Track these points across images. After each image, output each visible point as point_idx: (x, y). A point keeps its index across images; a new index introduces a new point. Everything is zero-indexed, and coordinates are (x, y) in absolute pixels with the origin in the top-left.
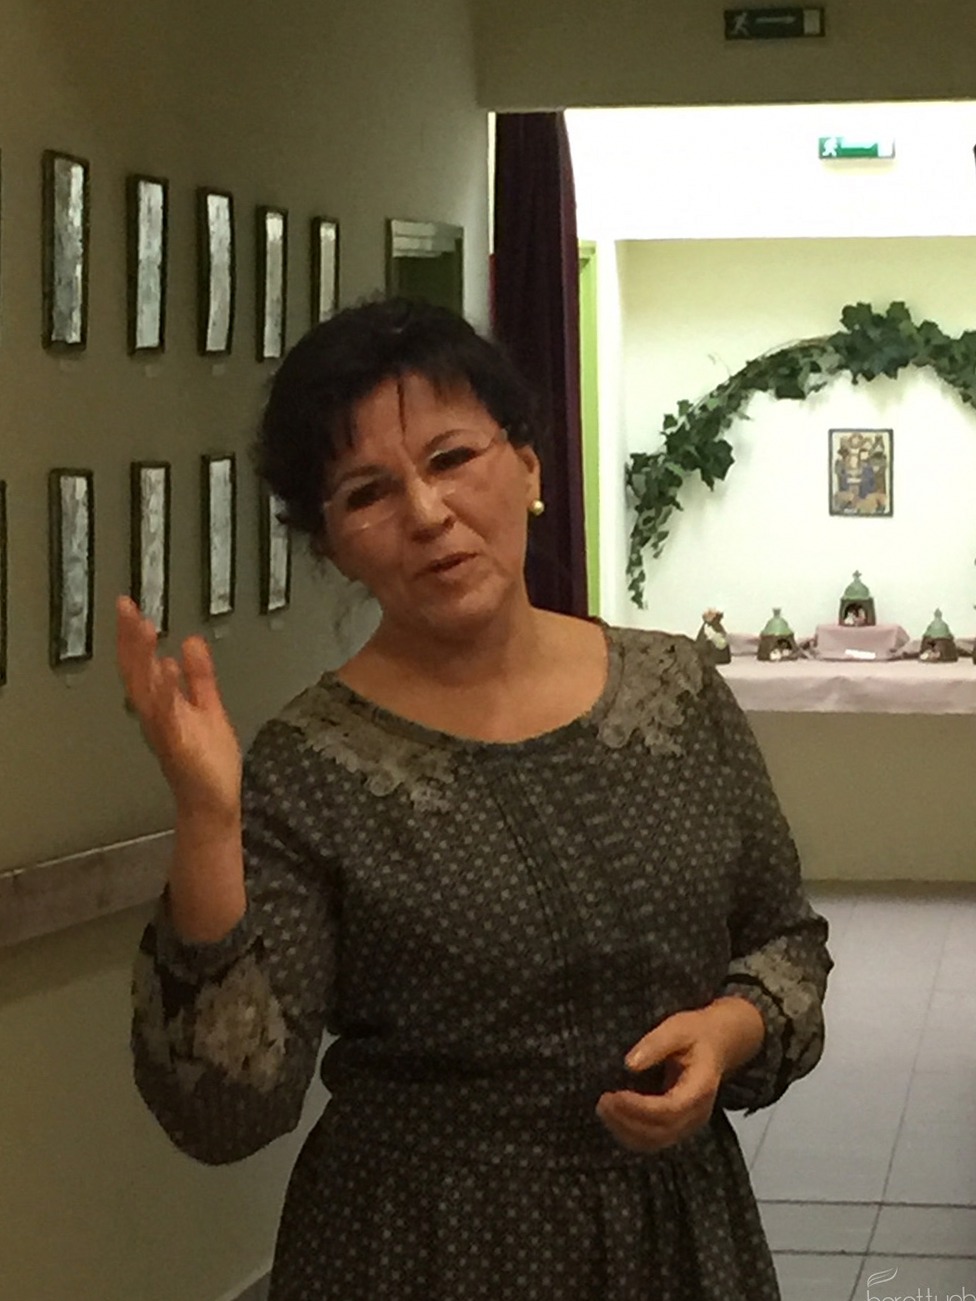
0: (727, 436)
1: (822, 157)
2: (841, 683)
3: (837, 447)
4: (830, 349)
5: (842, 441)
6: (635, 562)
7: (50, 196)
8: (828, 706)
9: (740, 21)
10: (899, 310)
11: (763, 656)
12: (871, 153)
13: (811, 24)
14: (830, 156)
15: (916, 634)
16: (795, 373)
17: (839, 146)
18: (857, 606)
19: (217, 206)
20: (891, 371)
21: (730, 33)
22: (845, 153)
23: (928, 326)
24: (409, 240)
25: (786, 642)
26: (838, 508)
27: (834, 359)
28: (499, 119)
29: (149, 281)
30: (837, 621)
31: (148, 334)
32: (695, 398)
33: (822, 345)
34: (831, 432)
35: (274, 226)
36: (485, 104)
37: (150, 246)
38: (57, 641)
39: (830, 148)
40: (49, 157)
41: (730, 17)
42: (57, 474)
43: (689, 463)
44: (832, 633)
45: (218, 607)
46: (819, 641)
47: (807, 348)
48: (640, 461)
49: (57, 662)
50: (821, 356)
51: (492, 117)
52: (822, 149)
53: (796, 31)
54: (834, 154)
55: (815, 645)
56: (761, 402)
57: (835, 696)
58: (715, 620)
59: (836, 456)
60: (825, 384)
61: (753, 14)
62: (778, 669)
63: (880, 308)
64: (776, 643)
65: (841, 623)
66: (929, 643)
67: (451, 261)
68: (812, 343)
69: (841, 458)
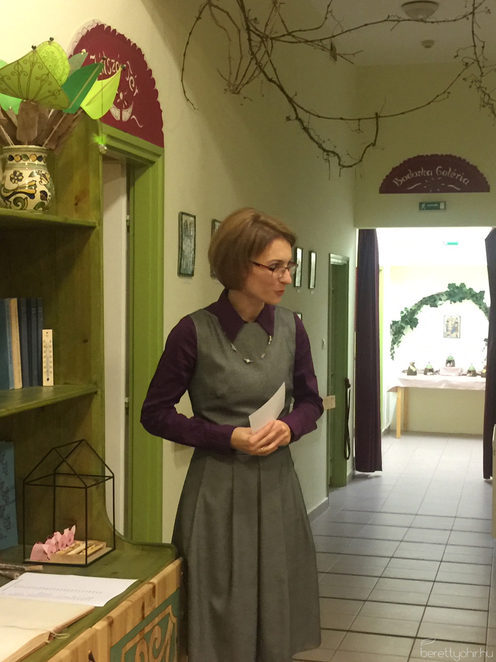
0: (416, 316)
1: (444, 244)
2: (446, 381)
3: (446, 320)
4: (444, 295)
6: (393, 349)
8: (442, 387)
9: (423, 206)
10: (463, 285)
11: (425, 374)
12: (456, 244)
13: (442, 206)
15: (466, 369)
16: (435, 300)
20: (460, 301)
21: (420, 208)
22: (450, 244)
23: (471, 289)
24: (335, 259)
25: (431, 370)
26: (446, 336)
27: (445, 297)
28: (360, 231)
30: (445, 365)
32: (409, 307)
33: (442, 294)
34: (444, 316)
35: (299, 252)
36: (355, 226)
39: (446, 243)
41: (421, 204)
43: (407, 323)
44: (443, 368)
47: (438, 295)
48: (394, 323)
50: (442, 296)
51: (357, 230)
52: (444, 242)
53: (438, 208)
55: (439, 371)
56: (426, 308)
57: (444, 384)
60: (443, 303)
61: (427, 204)
62: (429, 377)
63: (458, 284)
64: (428, 371)
66: (469, 372)
67: (345, 267)
68: (440, 293)
69: (447, 323)
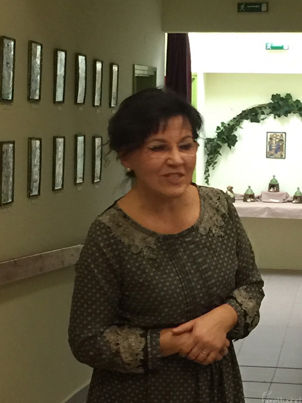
0: (236, 133)
1: (266, 49)
2: (269, 209)
3: (269, 137)
4: (268, 107)
5: (271, 135)
6: (207, 171)
7: (30, 54)
8: (264, 216)
9: (242, 7)
10: (289, 96)
11: (245, 200)
12: (281, 48)
13: (264, 8)
14: (269, 49)
15: (292, 194)
16: (257, 114)
17: (272, 45)
18: (274, 186)
19: (81, 59)
20: (286, 115)
21: (239, 10)
22: (273, 48)
23: (298, 101)
24: (140, 71)
25: (252, 196)
26: (269, 155)
27: (269, 110)
28: (169, 35)
29: (60, 81)
30: (268, 190)
31: (59, 98)
32: (226, 122)
33: (265, 106)
34: (267, 133)
35: (99, 66)
36: (164, 30)
37: (61, 71)
38: (30, 190)
39: (269, 46)
40: (30, 43)
41: (239, 5)
42: (30, 139)
43: (224, 141)
44: (266, 193)
45: (79, 181)
46: (262, 196)
47: (260, 107)
48: (209, 140)
49: (29, 196)
50: (265, 109)
51: (166, 34)
52: (267, 47)
53: (259, 10)
54: (270, 48)
55: (261, 197)
56: (246, 123)
57: (266, 213)
58: (231, 189)
59: (269, 140)
60: (266, 118)
61: (246, 4)
62: (250, 204)
63: (283, 95)
64: (249, 196)
65: (269, 191)
66: (295, 198)
67: (153, 78)
68: (262, 106)
69: (270, 140)
